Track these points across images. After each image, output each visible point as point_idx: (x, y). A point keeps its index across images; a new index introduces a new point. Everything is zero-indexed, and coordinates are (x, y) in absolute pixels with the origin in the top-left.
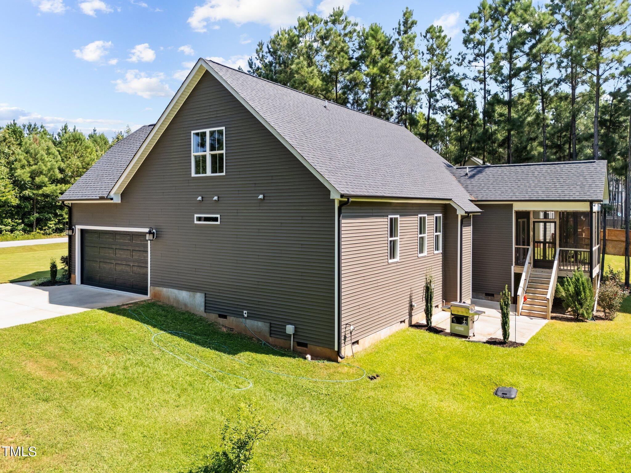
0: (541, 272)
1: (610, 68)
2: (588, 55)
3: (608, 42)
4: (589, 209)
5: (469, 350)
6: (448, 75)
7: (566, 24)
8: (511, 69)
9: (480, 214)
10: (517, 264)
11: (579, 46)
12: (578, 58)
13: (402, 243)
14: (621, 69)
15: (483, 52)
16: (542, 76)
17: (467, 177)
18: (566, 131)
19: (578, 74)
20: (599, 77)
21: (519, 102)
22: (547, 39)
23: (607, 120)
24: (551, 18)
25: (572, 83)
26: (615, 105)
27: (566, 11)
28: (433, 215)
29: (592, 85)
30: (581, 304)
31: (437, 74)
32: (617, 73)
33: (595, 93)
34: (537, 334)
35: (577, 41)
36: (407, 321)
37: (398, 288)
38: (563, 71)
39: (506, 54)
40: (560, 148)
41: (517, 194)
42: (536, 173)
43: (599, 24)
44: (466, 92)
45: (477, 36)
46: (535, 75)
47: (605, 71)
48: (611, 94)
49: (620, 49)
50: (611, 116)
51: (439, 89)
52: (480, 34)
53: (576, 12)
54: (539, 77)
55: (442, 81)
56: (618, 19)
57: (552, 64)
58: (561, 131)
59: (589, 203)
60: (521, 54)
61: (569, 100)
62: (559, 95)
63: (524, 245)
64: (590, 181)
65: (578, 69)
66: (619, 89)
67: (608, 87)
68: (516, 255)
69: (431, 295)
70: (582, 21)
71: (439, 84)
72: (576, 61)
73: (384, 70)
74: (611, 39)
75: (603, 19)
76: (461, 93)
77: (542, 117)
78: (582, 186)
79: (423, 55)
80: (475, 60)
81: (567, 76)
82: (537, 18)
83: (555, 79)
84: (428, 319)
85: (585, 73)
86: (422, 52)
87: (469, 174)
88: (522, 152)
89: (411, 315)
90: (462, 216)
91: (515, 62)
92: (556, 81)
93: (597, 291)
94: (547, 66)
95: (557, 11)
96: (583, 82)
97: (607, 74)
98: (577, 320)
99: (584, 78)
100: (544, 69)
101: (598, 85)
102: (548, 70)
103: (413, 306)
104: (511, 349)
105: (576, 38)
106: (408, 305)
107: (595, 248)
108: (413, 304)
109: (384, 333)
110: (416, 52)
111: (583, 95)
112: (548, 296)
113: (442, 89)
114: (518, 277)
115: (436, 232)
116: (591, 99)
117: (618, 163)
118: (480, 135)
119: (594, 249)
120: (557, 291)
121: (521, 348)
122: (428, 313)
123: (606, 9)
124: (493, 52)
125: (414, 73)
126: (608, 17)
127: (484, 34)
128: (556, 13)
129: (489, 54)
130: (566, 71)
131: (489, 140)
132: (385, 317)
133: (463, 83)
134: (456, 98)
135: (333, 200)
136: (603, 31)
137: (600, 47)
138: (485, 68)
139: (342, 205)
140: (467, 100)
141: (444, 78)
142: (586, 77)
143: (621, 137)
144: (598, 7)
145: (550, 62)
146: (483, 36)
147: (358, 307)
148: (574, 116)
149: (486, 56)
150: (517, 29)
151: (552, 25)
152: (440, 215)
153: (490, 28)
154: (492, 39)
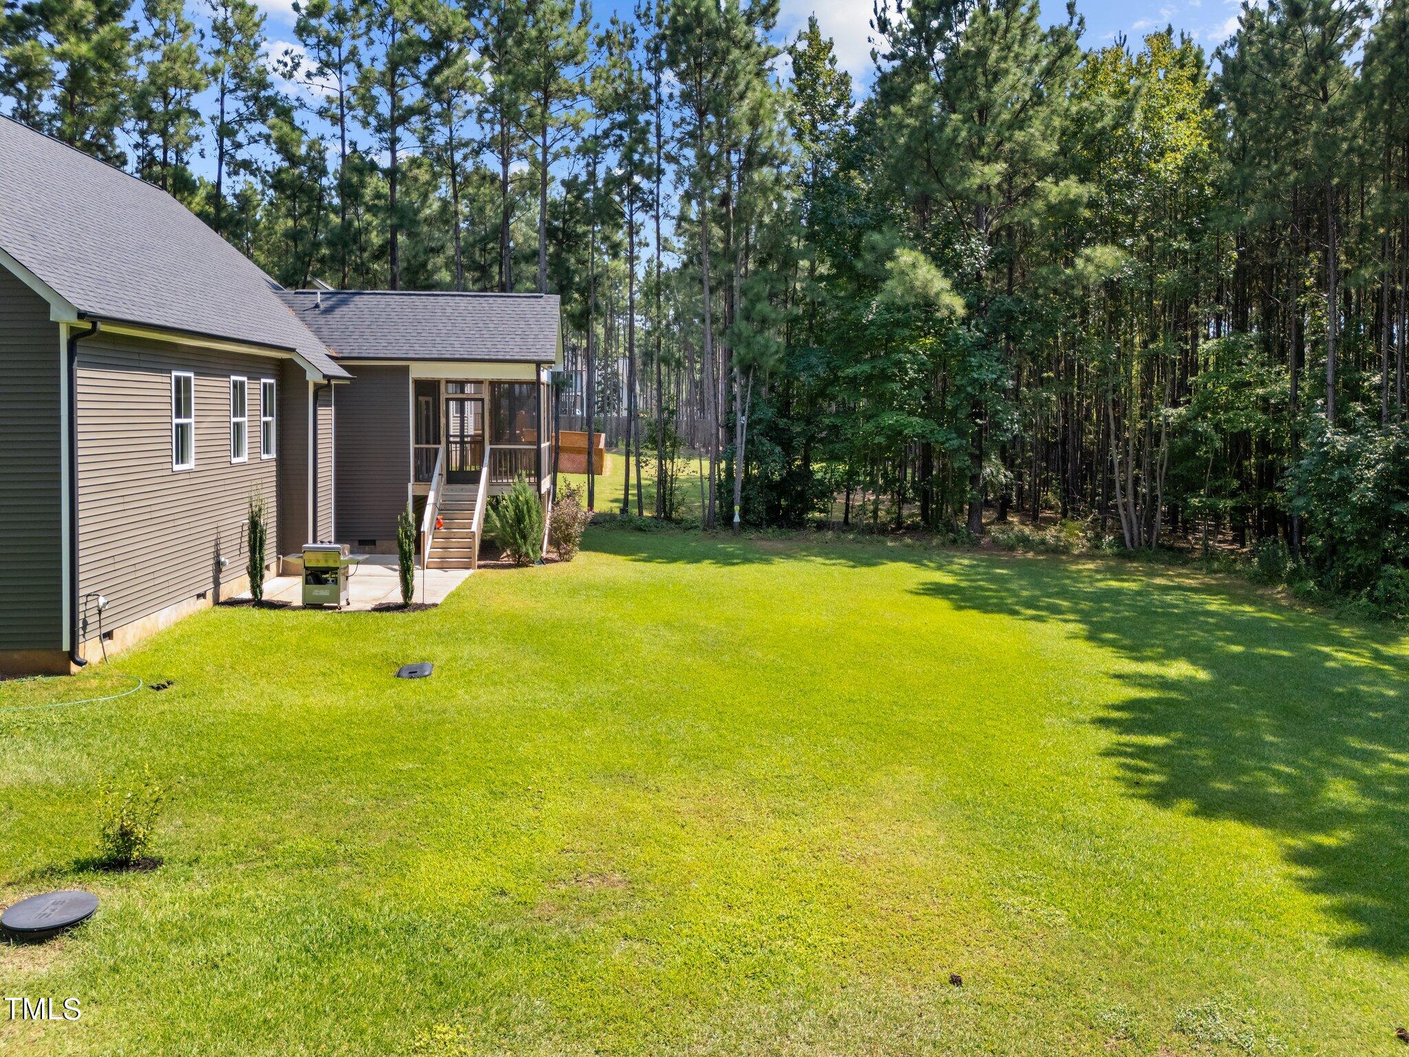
0: (459, 490)
1: (563, 137)
2: (528, 106)
3: (559, 90)
4: (534, 377)
5: (344, 624)
6: (263, 93)
7: (490, 41)
8: (394, 107)
9: (348, 382)
10: (417, 479)
11: (515, 88)
12: (513, 109)
13: (201, 431)
14: (578, 141)
15: (337, 60)
16: (451, 132)
17: (317, 311)
18: (495, 239)
19: (513, 138)
20: (546, 149)
21: (410, 175)
22: (460, 62)
23: (557, 229)
24: (466, 24)
25: (501, 153)
26: (570, 204)
27: (492, 16)
28: (259, 379)
29: (534, 163)
30: (524, 537)
31: (237, 88)
32: (573, 146)
33: (539, 176)
34: (458, 588)
35: (510, 77)
36: (210, 595)
37: (192, 525)
38: (487, 127)
39: (383, 74)
40: (484, 270)
41: (417, 347)
42: (449, 310)
43: (545, 57)
44: (304, 138)
45: (324, 24)
46: (439, 127)
47: (555, 140)
48: (563, 183)
49: (577, 106)
50: (565, 222)
51: (241, 120)
52: (331, 21)
53: (507, 23)
54: (446, 131)
55: (251, 104)
56: (573, 55)
57: (469, 112)
58: (484, 240)
59: (534, 366)
60: (411, 80)
61: (497, 184)
62: (482, 171)
63: (428, 442)
64: (536, 328)
65: (513, 130)
66: (576, 177)
67: (560, 170)
68: (416, 462)
69: (261, 538)
70: (519, 43)
71: (243, 110)
72: (509, 114)
73: (108, 54)
74: (564, 86)
75: (550, 49)
76: (294, 136)
77: (452, 209)
78: (524, 337)
79: (203, 36)
80: (321, 72)
81: (492, 138)
82: (442, 18)
83: (473, 140)
84: (256, 587)
85: (525, 138)
86: (201, 31)
87: (322, 306)
88: (417, 272)
89: (217, 583)
90: (315, 384)
91: (400, 93)
92: (475, 145)
93: (549, 515)
94: (461, 114)
95: (476, 12)
96: (521, 155)
97: (556, 148)
98: (519, 565)
99: (521, 147)
100: (455, 119)
101: (545, 164)
102: (462, 123)
103: (224, 564)
104: (417, 614)
105: (509, 72)
106: (212, 562)
107: (545, 445)
108: (223, 559)
109: (165, 618)
110: (188, 27)
111: (521, 179)
112: (474, 528)
113: (249, 120)
114: (420, 502)
115: (265, 415)
116: (532, 188)
117: (575, 307)
118: (337, 231)
119: (543, 445)
120: (487, 518)
121: (434, 610)
122: (256, 573)
123: (554, 33)
124: (359, 66)
125: (184, 75)
126: (558, 47)
127: (340, 23)
128: (474, 16)
129: (350, 67)
130: (493, 129)
131: (355, 242)
132: (166, 584)
133: (298, 116)
134: (284, 147)
135: (56, 326)
136: (551, 70)
137: (547, 96)
138: (341, 93)
139: (76, 336)
140: (308, 154)
141: (256, 98)
142: (525, 146)
143: (579, 261)
144: (542, 25)
145: (466, 108)
146: (336, 26)
147: (111, 561)
148: (507, 215)
149: (345, 68)
150: (404, 30)
151: (468, 37)
152: (272, 381)
153: (350, 13)
154: (353, 38)
